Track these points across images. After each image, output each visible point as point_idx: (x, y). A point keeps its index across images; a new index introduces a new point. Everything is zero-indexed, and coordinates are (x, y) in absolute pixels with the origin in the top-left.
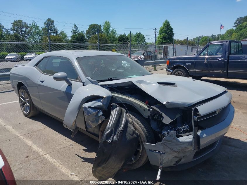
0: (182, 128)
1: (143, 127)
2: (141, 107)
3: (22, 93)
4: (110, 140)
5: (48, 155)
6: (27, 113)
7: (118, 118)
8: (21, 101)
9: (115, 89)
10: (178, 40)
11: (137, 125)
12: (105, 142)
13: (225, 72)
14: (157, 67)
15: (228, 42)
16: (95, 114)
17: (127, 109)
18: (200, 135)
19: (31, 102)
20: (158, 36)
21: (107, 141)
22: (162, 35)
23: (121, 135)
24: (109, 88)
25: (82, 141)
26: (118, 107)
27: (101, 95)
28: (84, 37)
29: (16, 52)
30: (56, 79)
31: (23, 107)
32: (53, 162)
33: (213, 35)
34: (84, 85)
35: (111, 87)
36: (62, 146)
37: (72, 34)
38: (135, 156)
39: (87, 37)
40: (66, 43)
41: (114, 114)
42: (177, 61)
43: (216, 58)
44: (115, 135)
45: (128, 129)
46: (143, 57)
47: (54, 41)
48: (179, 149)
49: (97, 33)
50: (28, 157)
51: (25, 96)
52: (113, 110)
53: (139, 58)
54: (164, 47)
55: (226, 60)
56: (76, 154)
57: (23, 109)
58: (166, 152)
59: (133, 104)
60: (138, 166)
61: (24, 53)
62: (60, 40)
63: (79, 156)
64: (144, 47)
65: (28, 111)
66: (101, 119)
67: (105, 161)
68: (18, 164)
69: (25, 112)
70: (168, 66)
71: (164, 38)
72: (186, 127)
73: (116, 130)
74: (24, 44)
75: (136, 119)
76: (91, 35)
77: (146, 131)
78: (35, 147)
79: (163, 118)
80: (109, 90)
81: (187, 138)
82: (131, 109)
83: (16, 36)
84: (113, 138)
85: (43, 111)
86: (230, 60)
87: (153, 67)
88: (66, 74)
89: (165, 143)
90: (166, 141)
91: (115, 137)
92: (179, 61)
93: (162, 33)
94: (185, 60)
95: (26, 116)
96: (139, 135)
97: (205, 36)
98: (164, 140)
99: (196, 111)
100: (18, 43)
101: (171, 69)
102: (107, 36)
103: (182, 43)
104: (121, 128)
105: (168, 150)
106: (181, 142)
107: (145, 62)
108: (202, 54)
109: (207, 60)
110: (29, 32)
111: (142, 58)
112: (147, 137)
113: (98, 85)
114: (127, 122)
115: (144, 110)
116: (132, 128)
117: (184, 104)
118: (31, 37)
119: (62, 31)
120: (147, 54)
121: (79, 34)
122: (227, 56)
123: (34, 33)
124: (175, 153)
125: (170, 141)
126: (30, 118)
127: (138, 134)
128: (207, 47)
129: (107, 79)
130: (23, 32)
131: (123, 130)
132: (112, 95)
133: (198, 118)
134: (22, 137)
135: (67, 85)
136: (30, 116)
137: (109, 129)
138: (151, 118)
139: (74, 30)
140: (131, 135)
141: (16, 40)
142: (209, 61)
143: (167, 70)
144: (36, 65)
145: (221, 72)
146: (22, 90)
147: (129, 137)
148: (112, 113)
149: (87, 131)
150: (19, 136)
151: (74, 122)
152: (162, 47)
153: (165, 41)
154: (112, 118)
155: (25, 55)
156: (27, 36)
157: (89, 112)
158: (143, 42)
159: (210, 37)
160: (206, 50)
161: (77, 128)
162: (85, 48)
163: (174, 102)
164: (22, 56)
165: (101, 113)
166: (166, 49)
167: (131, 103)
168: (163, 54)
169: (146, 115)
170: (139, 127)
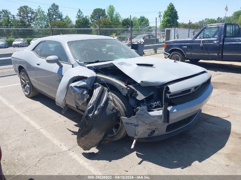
0: (154, 104)
1: (122, 103)
2: (120, 86)
3: (23, 75)
4: (91, 114)
5: (43, 129)
6: (28, 93)
7: (99, 96)
8: (22, 83)
9: (99, 70)
10: (183, 23)
11: (116, 102)
12: (87, 117)
13: (220, 54)
14: (158, 50)
15: (224, 25)
16: (80, 93)
17: (109, 88)
18: (171, 110)
19: (30, 83)
20: (162, 19)
21: (89, 115)
22: (166, 19)
23: (101, 110)
24: (94, 69)
25: (74, 118)
26: (100, 86)
27: (85, 76)
28: (89, 22)
29: (23, 38)
30: (49, 61)
31: (24, 88)
32: (46, 135)
33: (219, 17)
34: (73, 67)
35: (96, 68)
36: (56, 122)
37: (77, 19)
38: (116, 129)
39: (91, 21)
40: (71, 28)
41: (96, 92)
42: (174, 44)
43: (212, 41)
44: (96, 110)
45: (109, 105)
46: (142, 40)
47: (59, 26)
48: (150, 121)
49: (101, 18)
50: (25, 131)
51: (25, 78)
52: (96, 89)
53: (139, 42)
54: (167, 30)
55: (221, 43)
56: (67, 129)
57: (24, 90)
58: (139, 124)
59: (113, 83)
60: (118, 138)
61: (31, 39)
62: (64, 25)
63: (70, 130)
64: (148, 31)
65: (29, 92)
66: (86, 97)
67: (88, 132)
68: (16, 136)
69: (26, 93)
70: (165, 49)
71: (168, 21)
72: (158, 103)
73: (97, 106)
74: (30, 30)
75: (116, 97)
76: (96, 20)
77: (125, 107)
78: (33, 123)
79: (138, 95)
80: (94, 72)
81: (158, 113)
82: (113, 88)
83: (22, 22)
84: (94, 113)
85: (41, 91)
86: (225, 43)
87: (154, 51)
88: (57, 57)
89: (138, 116)
90: (139, 114)
91: (96, 112)
92: (175, 44)
93: (166, 16)
94: (182, 44)
95: (27, 96)
96: (119, 111)
97: (211, 19)
98: (137, 114)
99: (168, 88)
100: (24, 29)
101: (168, 52)
102: (111, 20)
103: (185, 26)
104: (102, 104)
105: (140, 123)
106: (151, 116)
107: (145, 46)
108: (198, 37)
109: (202, 43)
110: (34, 18)
111: (141, 42)
112: (125, 113)
113: (85, 67)
114: (108, 99)
115: (123, 89)
116: (113, 104)
117: (157, 83)
118: (37, 23)
119: (67, 16)
120: (150, 38)
121: (84, 19)
122: (222, 38)
123: (39, 19)
124: (147, 125)
125: (142, 115)
126: (30, 98)
127: (117, 109)
128: (203, 30)
129: (95, 61)
130: (29, 18)
131: (103, 106)
132: (96, 76)
133: (170, 96)
134: (21, 115)
135: (59, 67)
136: (30, 96)
137: (91, 105)
138: (129, 96)
139: (79, 15)
140: (110, 110)
141: (22, 26)
142: (205, 44)
143: (165, 53)
144: (34, 49)
145: (216, 54)
146: (23, 73)
147: (108, 112)
148: (94, 91)
149: (77, 109)
150: (19, 113)
151: (64, 100)
152: (164, 31)
153: (169, 25)
154: (94, 96)
155: (31, 41)
156: (33, 22)
157: (75, 91)
158: (147, 26)
159: (216, 20)
160: (202, 33)
161: (67, 105)
162: (89, 32)
163: (148, 81)
164: (29, 41)
165: (85, 92)
166: (168, 32)
167: (112, 83)
168: (165, 37)
169: (125, 93)
170: (118, 103)
